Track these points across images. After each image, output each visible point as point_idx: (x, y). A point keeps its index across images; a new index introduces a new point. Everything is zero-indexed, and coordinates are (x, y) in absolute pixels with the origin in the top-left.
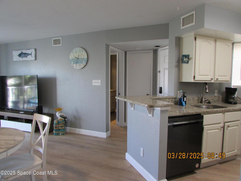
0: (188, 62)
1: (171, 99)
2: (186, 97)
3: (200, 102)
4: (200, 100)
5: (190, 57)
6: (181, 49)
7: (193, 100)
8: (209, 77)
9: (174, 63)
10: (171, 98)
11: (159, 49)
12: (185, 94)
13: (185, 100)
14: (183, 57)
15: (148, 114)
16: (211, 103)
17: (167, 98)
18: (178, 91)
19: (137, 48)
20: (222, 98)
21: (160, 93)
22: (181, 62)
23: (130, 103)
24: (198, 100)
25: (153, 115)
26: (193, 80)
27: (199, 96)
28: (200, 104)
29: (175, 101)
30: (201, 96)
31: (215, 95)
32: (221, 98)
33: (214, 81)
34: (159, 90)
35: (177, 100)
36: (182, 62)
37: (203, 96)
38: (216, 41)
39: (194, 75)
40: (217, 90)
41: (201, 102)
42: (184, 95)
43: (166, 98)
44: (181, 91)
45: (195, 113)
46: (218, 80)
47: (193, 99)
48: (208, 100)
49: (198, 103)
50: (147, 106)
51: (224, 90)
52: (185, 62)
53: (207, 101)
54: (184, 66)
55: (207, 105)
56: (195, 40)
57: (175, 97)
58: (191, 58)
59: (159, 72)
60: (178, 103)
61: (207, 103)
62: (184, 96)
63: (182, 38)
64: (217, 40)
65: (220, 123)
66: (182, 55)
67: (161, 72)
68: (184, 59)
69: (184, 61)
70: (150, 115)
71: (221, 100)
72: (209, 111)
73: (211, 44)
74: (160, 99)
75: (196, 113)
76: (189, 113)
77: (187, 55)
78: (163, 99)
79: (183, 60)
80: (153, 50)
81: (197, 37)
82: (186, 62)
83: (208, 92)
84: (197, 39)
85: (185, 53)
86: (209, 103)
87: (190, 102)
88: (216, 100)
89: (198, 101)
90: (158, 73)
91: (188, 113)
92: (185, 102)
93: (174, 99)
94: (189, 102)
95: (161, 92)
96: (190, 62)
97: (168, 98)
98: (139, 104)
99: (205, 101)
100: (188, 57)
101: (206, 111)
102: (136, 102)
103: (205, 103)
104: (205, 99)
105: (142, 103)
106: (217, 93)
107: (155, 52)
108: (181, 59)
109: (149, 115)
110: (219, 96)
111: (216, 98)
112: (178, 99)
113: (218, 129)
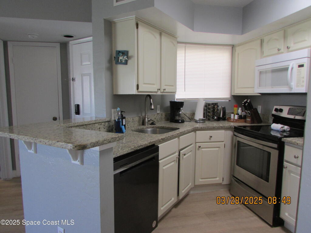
0: (126, 63)
1: (103, 124)
2: (125, 118)
3: (141, 124)
4: (141, 121)
5: (130, 54)
6: (113, 41)
7: (133, 122)
8: (155, 86)
9: (104, 63)
10: (103, 122)
11: (70, 42)
12: (123, 113)
13: (124, 124)
14: (118, 53)
15: (72, 160)
16: (155, 124)
17: (96, 122)
18: (113, 110)
19: (29, 36)
20: (166, 116)
21: (76, 114)
22: (114, 62)
23: (25, 142)
24: (139, 121)
25: (82, 162)
26: (137, 91)
27: (140, 115)
28: (142, 127)
29: (109, 127)
30: (141, 115)
31: (157, 112)
32: (164, 116)
33: (161, 92)
34: (76, 110)
35: (111, 124)
36: (116, 62)
37: (145, 115)
38: (161, 34)
39: (137, 84)
40: (159, 106)
41: (143, 124)
42: (122, 115)
43: (94, 124)
44: (119, 109)
45: (149, 145)
46: (165, 91)
47: (133, 120)
48: (151, 120)
49: (140, 125)
50: (72, 148)
51: (168, 104)
52: (121, 63)
53: (151, 122)
54: (121, 68)
55: (152, 127)
56: (137, 28)
57: (108, 119)
58: (131, 57)
59: (73, 80)
60: (114, 129)
61: (150, 124)
62: (123, 118)
63: (115, 23)
64: (163, 34)
65: (175, 153)
66: (117, 51)
67: (76, 79)
68: (121, 58)
69: (120, 61)
70: (77, 162)
71: (164, 118)
72: (164, 137)
73: (156, 38)
74: (86, 125)
75: (149, 143)
76: (141, 146)
77: (125, 51)
78: (90, 124)
79: (118, 58)
80: (59, 43)
81: (139, 23)
82: (124, 62)
83: (153, 109)
84: (139, 27)
85: (120, 48)
86: (152, 124)
87: (130, 125)
88: (160, 119)
89: (139, 123)
90: (71, 81)
91: (139, 147)
92: (125, 125)
93: (107, 123)
94: (128, 125)
95: (78, 112)
96: (129, 62)
97: (98, 122)
98: (50, 145)
99: (149, 121)
100: (126, 54)
101: (161, 139)
102: (42, 140)
103: (148, 125)
104: (148, 118)
105: (58, 141)
106: (159, 110)
107: (64, 47)
108: (115, 57)
109: (73, 162)
110: (161, 113)
111: (159, 116)
112: (114, 122)
113: (174, 161)
